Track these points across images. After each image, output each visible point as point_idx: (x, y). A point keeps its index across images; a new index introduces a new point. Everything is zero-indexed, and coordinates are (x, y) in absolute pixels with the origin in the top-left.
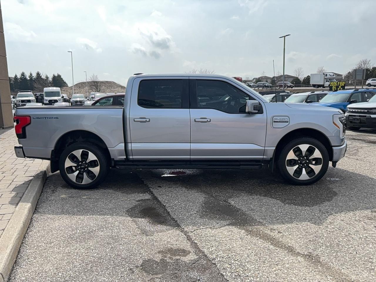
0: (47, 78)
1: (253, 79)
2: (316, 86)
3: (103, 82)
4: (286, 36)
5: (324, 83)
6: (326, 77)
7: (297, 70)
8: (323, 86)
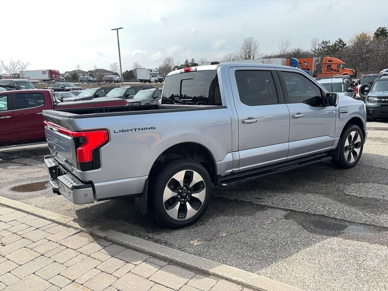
1: (65, 73)
2: (143, 81)
4: (119, 29)
5: (151, 78)
6: (151, 73)
7: (113, 65)
8: (149, 81)
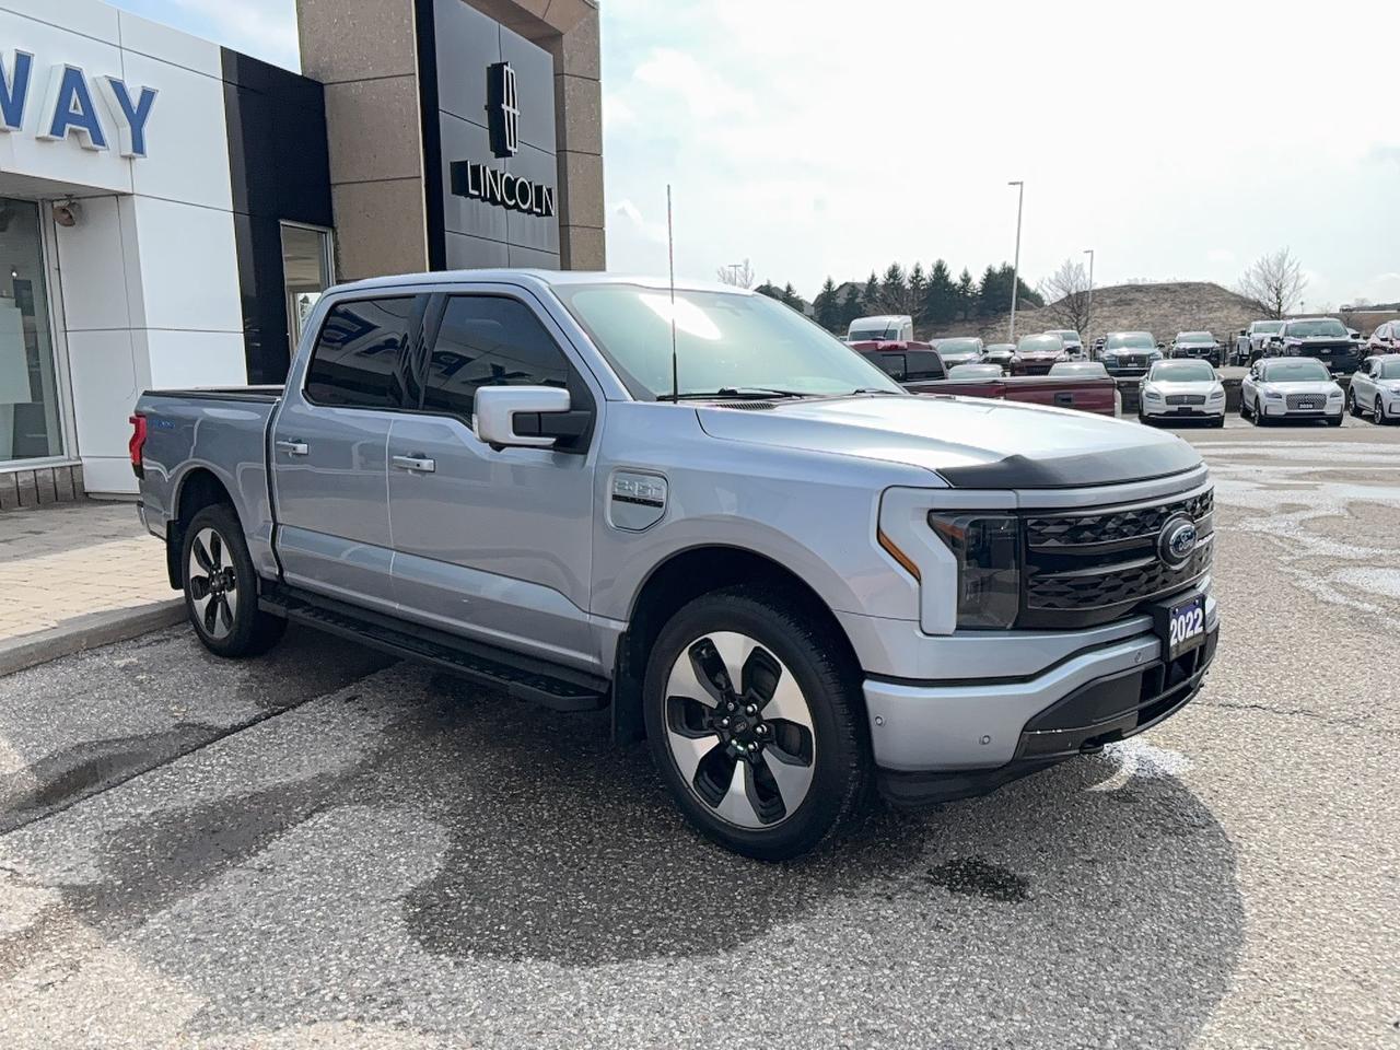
0: (966, 279)
3: (1167, 289)
